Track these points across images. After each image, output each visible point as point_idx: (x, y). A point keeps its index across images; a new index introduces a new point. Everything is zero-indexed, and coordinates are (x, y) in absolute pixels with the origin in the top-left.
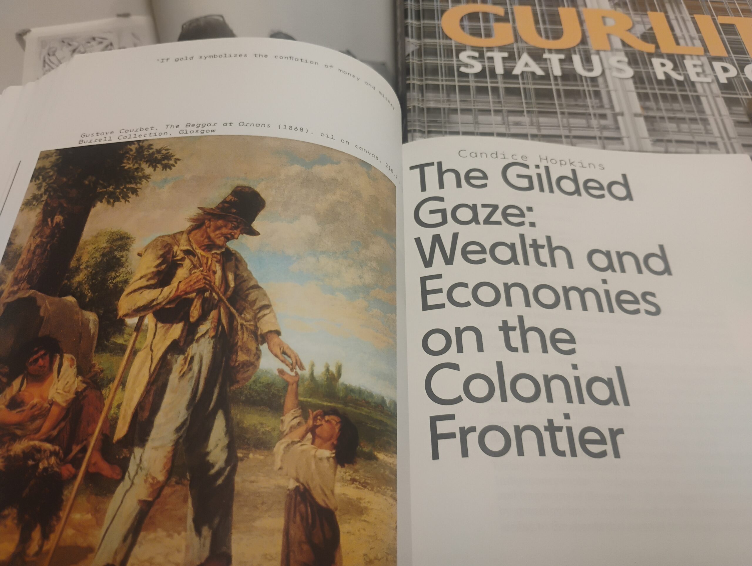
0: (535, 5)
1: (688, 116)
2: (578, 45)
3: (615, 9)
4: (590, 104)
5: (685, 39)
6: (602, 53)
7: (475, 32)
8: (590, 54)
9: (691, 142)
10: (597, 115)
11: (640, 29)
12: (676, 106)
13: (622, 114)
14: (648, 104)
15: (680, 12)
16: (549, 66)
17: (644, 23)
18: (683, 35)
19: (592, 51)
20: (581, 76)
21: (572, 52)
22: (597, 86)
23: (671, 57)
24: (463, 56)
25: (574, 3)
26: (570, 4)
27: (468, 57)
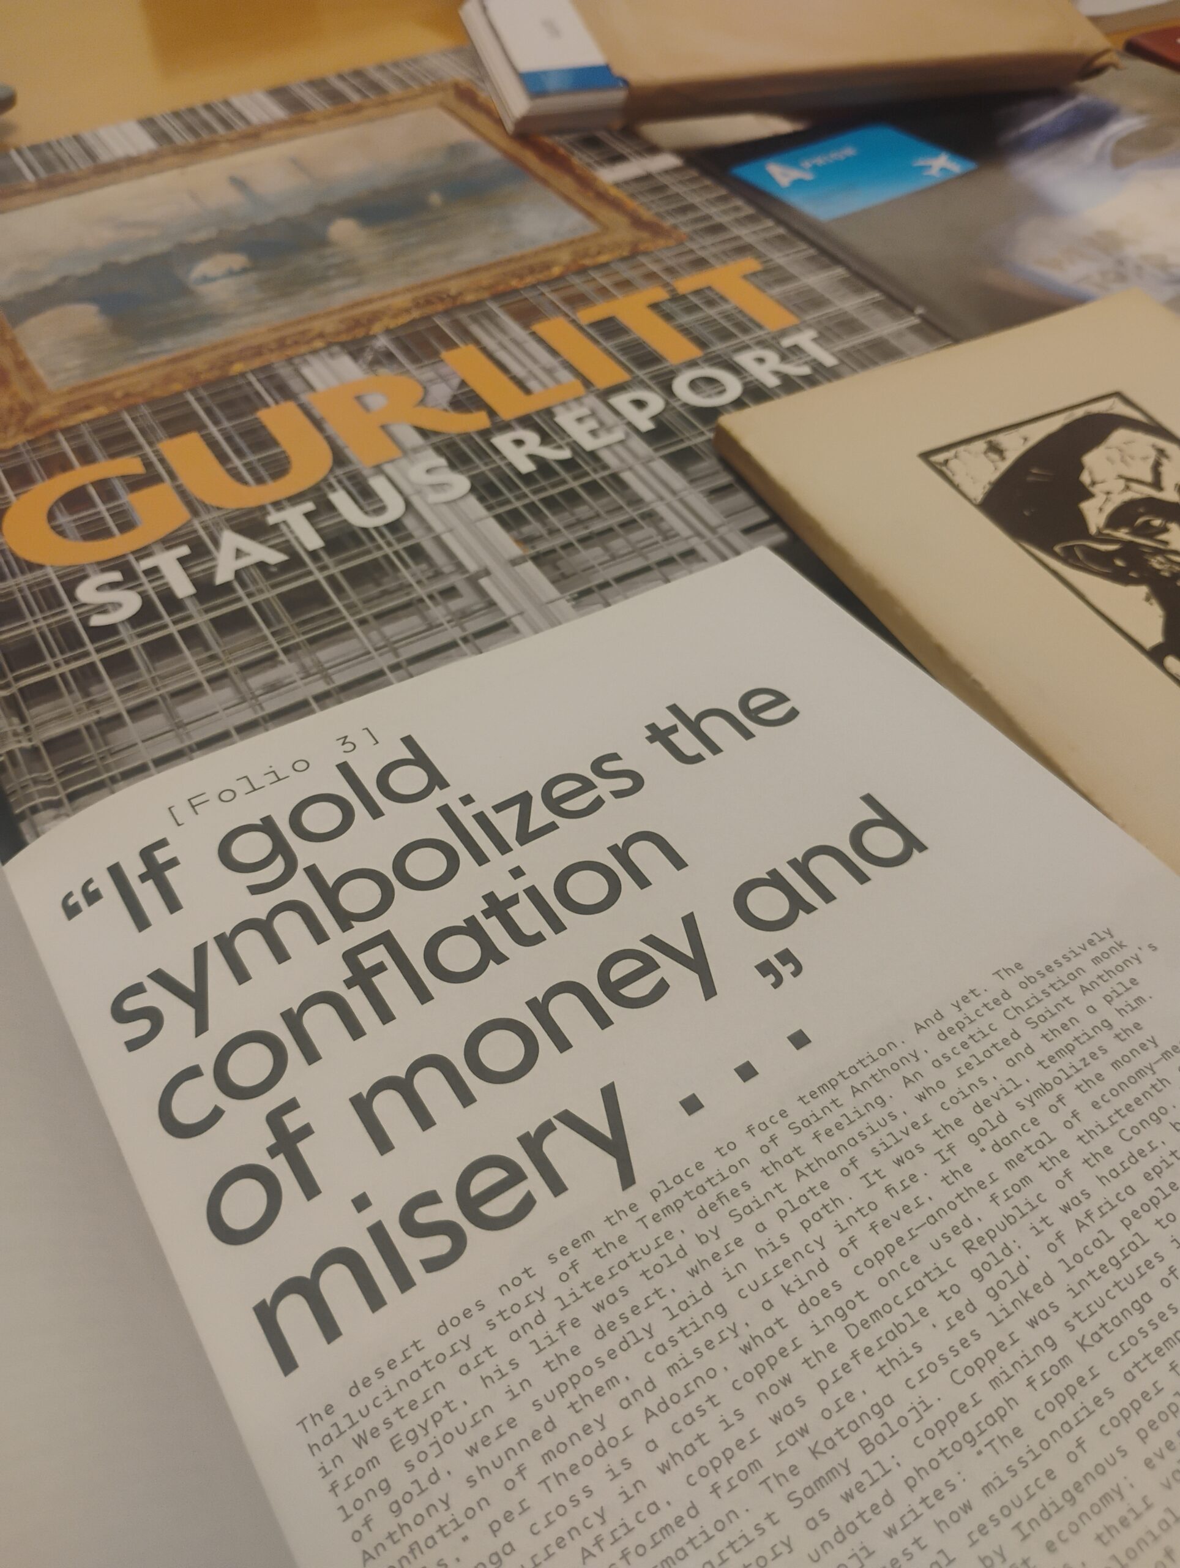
0: (204, 426)
1: (613, 521)
2: (331, 471)
3: (374, 372)
4: (412, 581)
5: (535, 376)
6: (389, 469)
7: (95, 531)
8: (365, 479)
9: (646, 569)
10: (437, 597)
11: (442, 393)
12: (582, 511)
13: (487, 572)
14: (526, 530)
15: (503, 331)
16: (290, 536)
17: (444, 379)
18: (531, 372)
19: (366, 472)
20: (365, 530)
21: (326, 489)
22: (410, 536)
23: (526, 421)
24: (86, 592)
25: (284, 392)
26: (278, 397)
27: (99, 588)
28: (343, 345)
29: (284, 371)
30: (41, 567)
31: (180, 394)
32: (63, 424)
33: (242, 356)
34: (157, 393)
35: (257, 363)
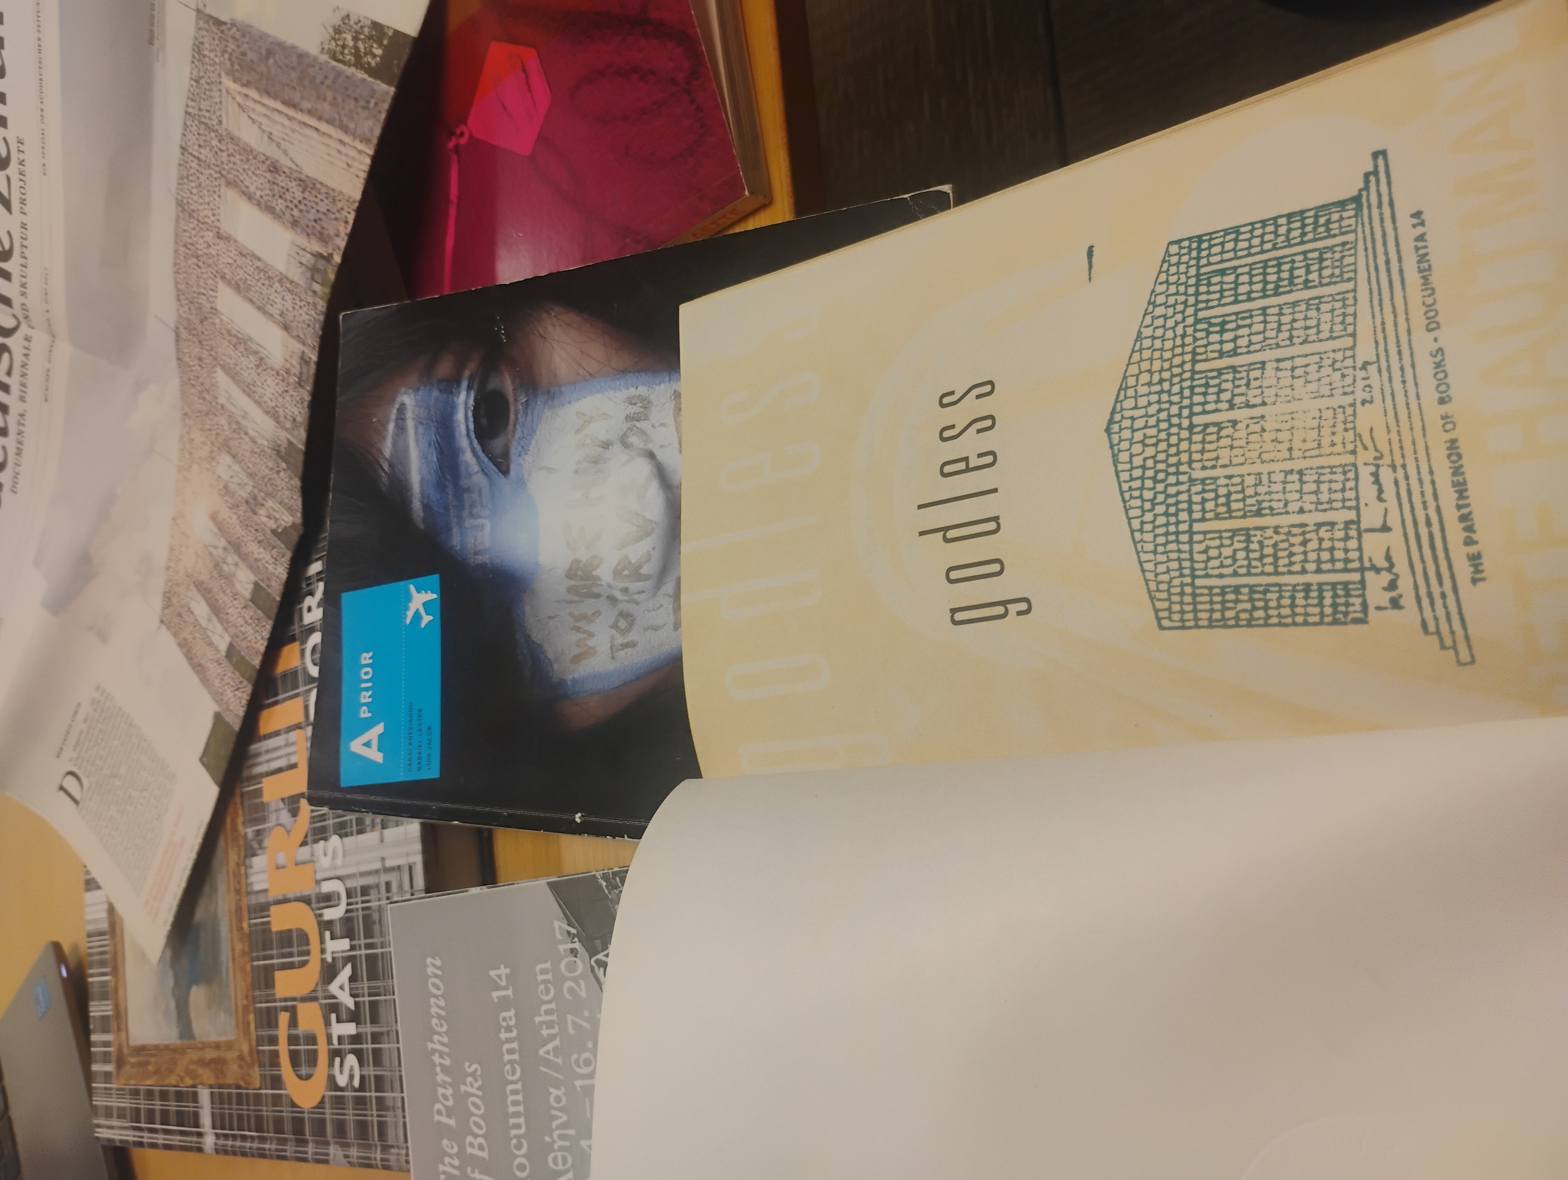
0: (272, 965)
2: (313, 910)
3: (265, 848)
4: (378, 903)
6: (319, 876)
7: (312, 1058)
11: (285, 816)
13: (383, 859)
15: (262, 754)
16: (340, 955)
17: (278, 810)
19: (317, 891)
24: (342, 1081)
25: (264, 908)
26: (265, 913)
27: (341, 1073)
28: (246, 857)
29: (253, 900)
30: (324, 1097)
31: (253, 967)
32: (254, 1043)
33: (240, 920)
34: (249, 980)
35: (245, 914)
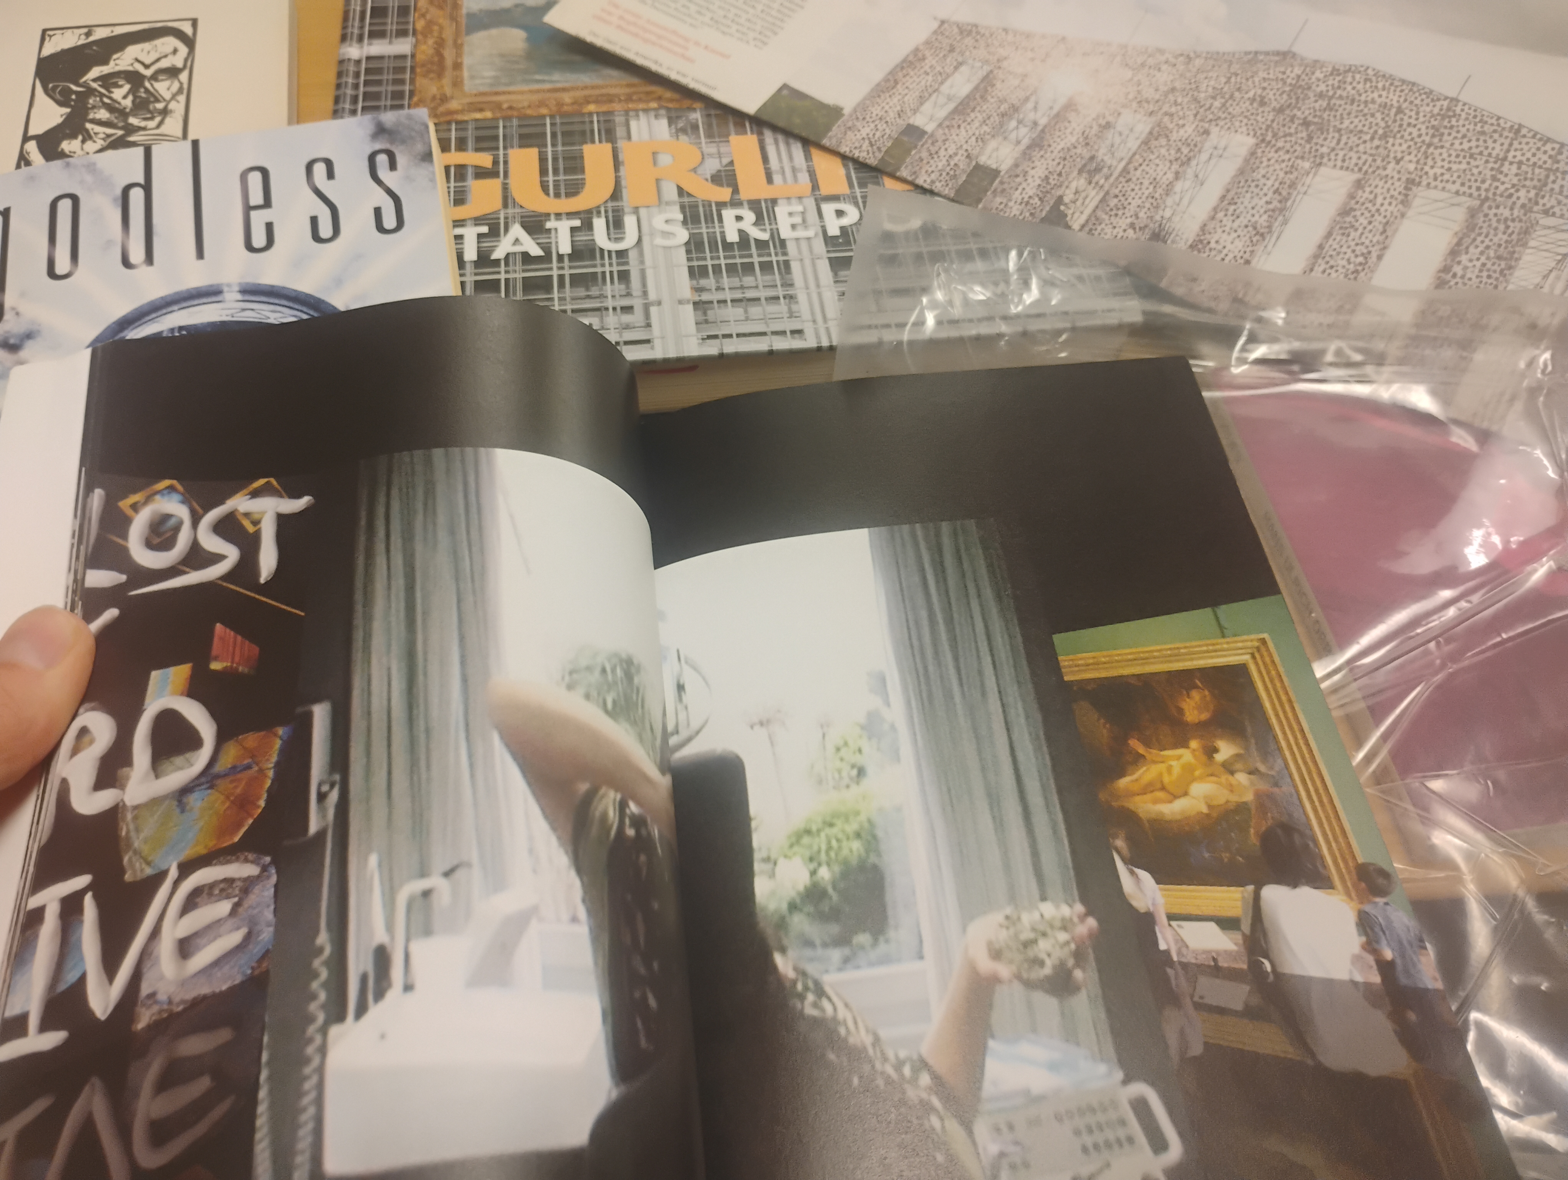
1: (763, 294)
5: (783, 173)
8: (624, 213)
9: (763, 334)
10: (619, 309)
12: (748, 280)
14: (703, 282)
18: (782, 168)
20: (602, 250)
21: (595, 213)
22: (627, 263)
23: (755, 205)
